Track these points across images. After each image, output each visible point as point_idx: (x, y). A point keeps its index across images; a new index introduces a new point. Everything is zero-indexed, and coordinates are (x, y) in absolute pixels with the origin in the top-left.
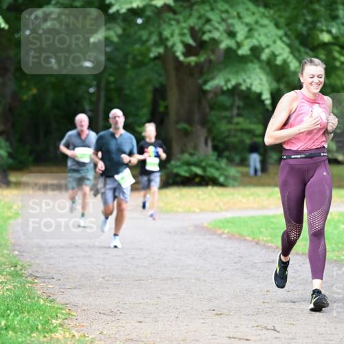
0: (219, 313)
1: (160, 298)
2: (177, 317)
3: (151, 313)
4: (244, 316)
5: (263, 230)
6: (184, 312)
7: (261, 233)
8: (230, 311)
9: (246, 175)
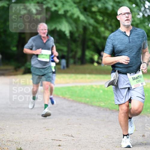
0: (48, 129)
1: (22, 123)
2: (30, 131)
3: (18, 129)
4: (59, 131)
5: (67, 93)
6: (33, 128)
7: (66, 94)
8: (53, 128)
9: (59, 69)
